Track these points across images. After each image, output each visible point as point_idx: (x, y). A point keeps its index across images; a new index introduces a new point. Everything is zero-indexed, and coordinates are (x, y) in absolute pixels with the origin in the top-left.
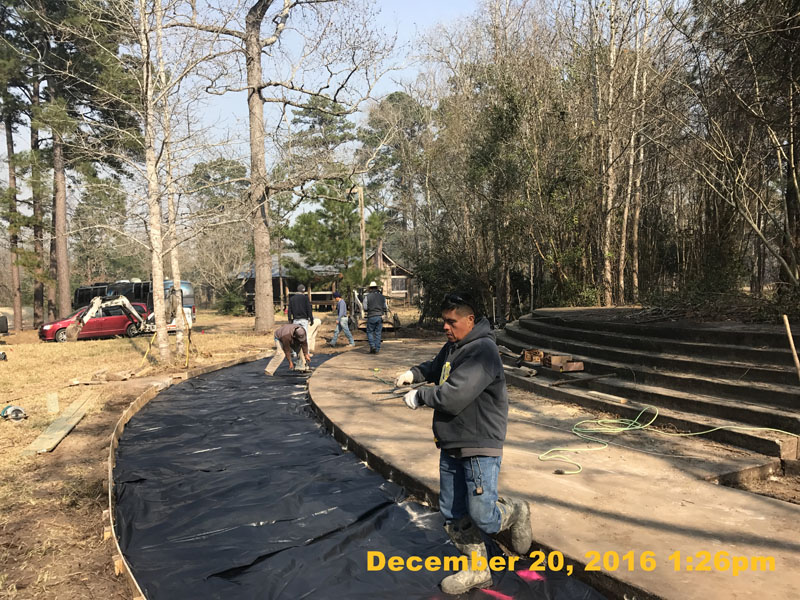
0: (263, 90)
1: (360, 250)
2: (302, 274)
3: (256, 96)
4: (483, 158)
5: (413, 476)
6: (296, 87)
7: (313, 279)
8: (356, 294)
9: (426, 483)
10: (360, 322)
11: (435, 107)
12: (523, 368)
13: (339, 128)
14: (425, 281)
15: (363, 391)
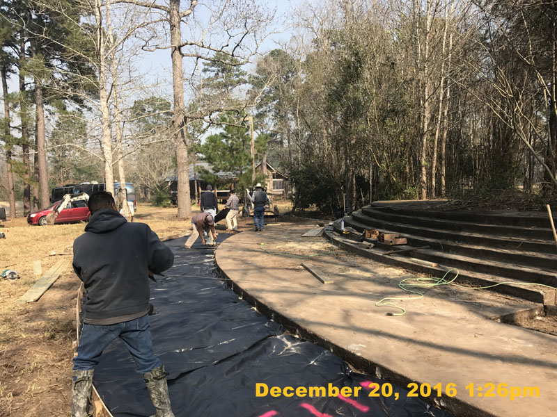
0: (182, 48)
1: (251, 161)
2: (210, 178)
3: (177, 52)
4: (336, 96)
5: (288, 317)
6: (206, 45)
7: (218, 181)
8: (248, 192)
9: (297, 322)
10: (251, 211)
11: (303, 60)
12: (364, 242)
13: (236, 75)
14: (297, 182)
15: (254, 259)
